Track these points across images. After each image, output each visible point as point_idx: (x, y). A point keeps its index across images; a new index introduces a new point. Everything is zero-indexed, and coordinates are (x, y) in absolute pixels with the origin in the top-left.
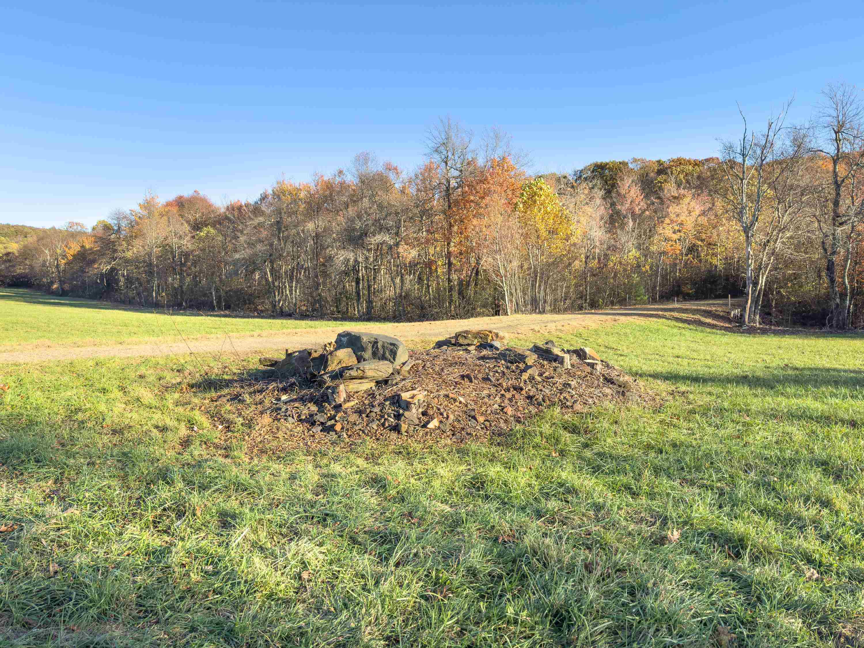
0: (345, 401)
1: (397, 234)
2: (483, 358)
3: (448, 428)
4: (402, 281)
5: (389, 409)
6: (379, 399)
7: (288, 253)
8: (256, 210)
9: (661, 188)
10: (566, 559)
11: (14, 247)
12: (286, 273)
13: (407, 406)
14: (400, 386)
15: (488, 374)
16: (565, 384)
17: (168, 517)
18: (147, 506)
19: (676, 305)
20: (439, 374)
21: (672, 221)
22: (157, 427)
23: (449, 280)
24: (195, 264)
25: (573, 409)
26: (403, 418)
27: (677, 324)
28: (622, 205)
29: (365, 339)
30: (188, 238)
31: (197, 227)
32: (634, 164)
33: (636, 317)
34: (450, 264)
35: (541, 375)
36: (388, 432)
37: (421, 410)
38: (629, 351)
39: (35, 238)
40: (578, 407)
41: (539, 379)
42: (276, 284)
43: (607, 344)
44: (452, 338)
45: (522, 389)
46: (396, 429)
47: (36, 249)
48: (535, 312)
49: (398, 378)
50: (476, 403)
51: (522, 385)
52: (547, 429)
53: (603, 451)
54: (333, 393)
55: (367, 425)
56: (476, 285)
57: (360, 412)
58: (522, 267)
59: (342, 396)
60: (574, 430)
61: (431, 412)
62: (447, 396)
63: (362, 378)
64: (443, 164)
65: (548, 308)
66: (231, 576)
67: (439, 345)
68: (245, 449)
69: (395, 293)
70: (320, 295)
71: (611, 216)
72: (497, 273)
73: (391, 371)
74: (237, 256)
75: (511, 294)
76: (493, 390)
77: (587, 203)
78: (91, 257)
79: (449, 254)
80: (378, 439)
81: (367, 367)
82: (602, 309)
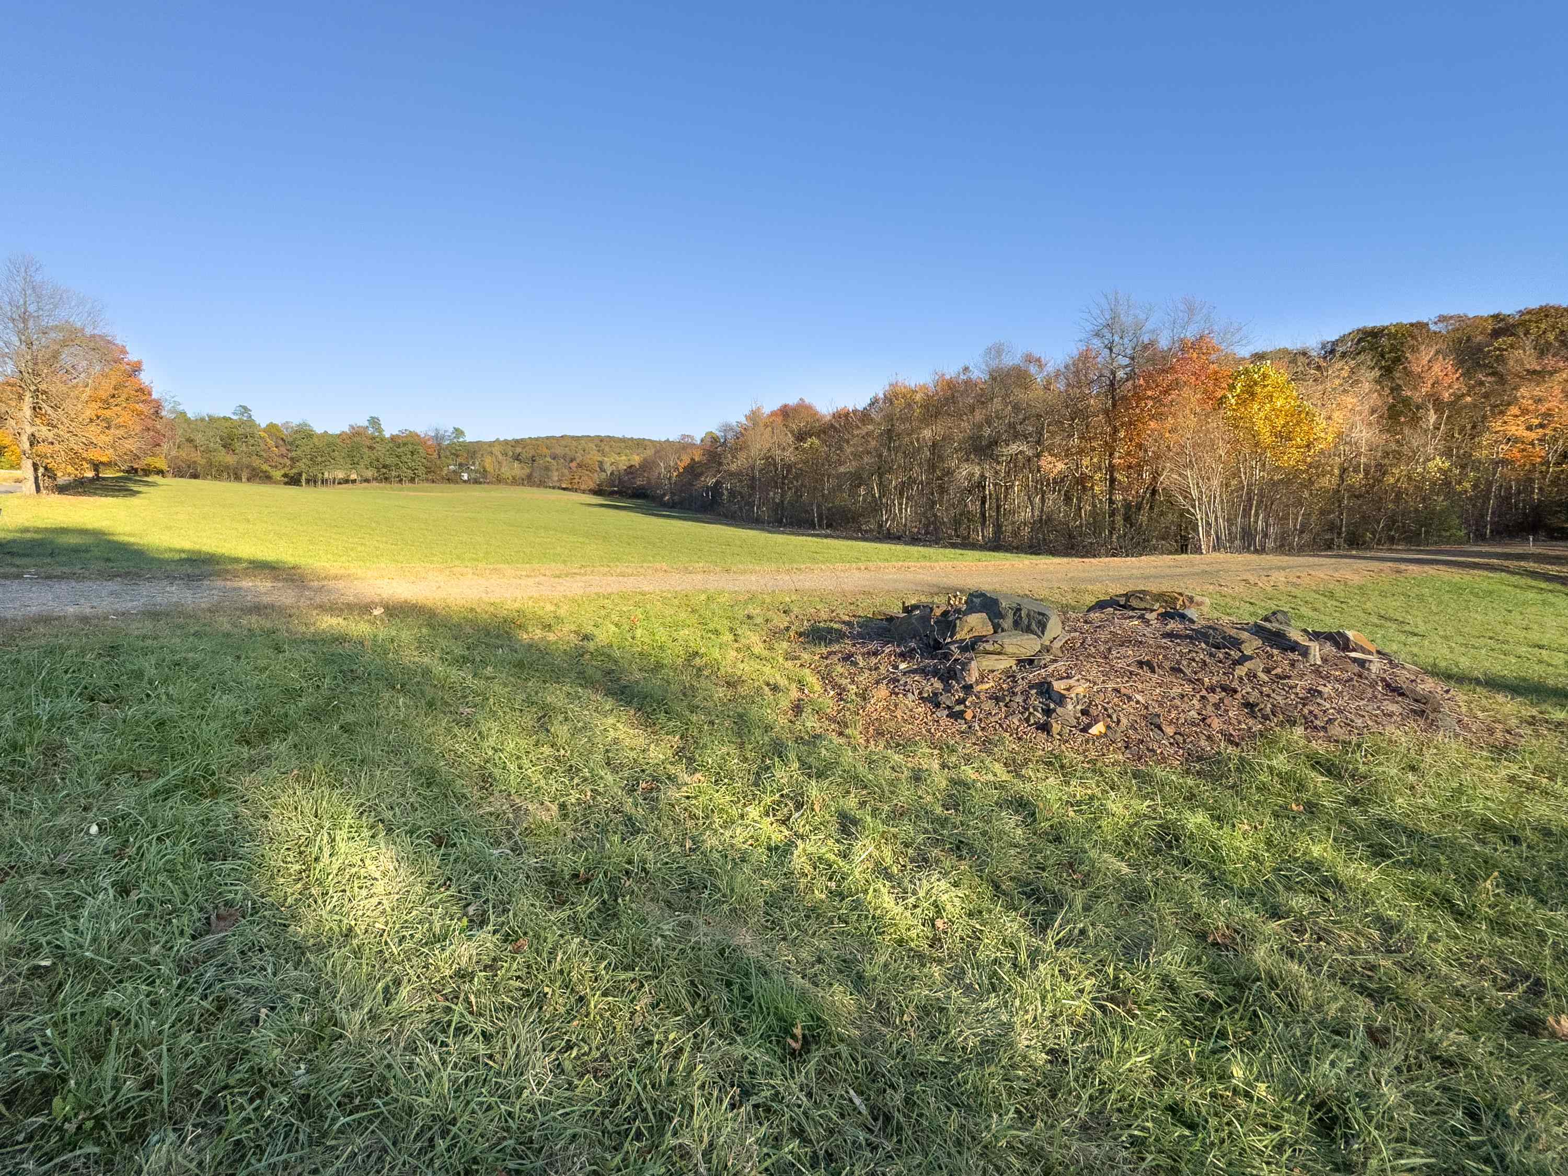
0: (977, 683)
1: (1038, 442)
2: (1170, 635)
3: (1119, 736)
4: (1043, 500)
5: (1035, 701)
6: (1022, 685)
7: (899, 466)
8: (865, 416)
9: (1501, 359)
10: (1332, 1010)
11: (636, 460)
12: (895, 488)
13: (1061, 700)
14: (1051, 668)
15: (1178, 663)
16: (1311, 689)
17: (786, 805)
18: (765, 788)
19: (1531, 547)
20: (1106, 658)
21: (1525, 411)
22: (768, 684)
23: (1111, 502)
24: (796, 478)
25: (1326, 732)
26: (1054, 715)
27: (1534, 583)
28: (1415, 388)
29: (1004, 604)
30: (791, 449)
31: (801, 437)
32: (1441, 325)
33: (1441, 567)
34: (1113, 480)
35: (1267, 671)
36: (1034, 730)
37: (1079, 707)
38: (1429, 626)
39: (653, 451)
40: (1336, 731)
41: (1263, 677)
42: (884, 500)
43: (1383, 613)
44: (1121, 596)
45: (1235, 691)
46: (1045, 728)
47: (654, 462)
48: (1249, 551)
49: (1048, 658)
50: (1161, 705)
51: (1235, 684)
52: (1280, 762)
53: (1387, 819)
54: (963, 669)
55: (1006, 717)
56: (1151, 508)
57: (997, 700)
58: (1227, 485)
59: (972, 676)
60: (1330, 769)
61: (1094, 711)
62: (1117, 690)
63: (999, 653)
64: (1107, 351)
65: (1270, 544)
66: (857, 906)
67: (1101, 605)
68: (860, 727)
69: (1033, 516)
70: (935, 516)
71: (1391, 407)
72: (1186, 494)
73: (1038, 648)
74: (842, 469)
75: (1208, 524)
76: (1188, 688)
77: (1345, 391)
78: (699, 470)
79: (1112, 468)
80: (1020, 739)
81: (1006, 641)
82: (1371, 549)
